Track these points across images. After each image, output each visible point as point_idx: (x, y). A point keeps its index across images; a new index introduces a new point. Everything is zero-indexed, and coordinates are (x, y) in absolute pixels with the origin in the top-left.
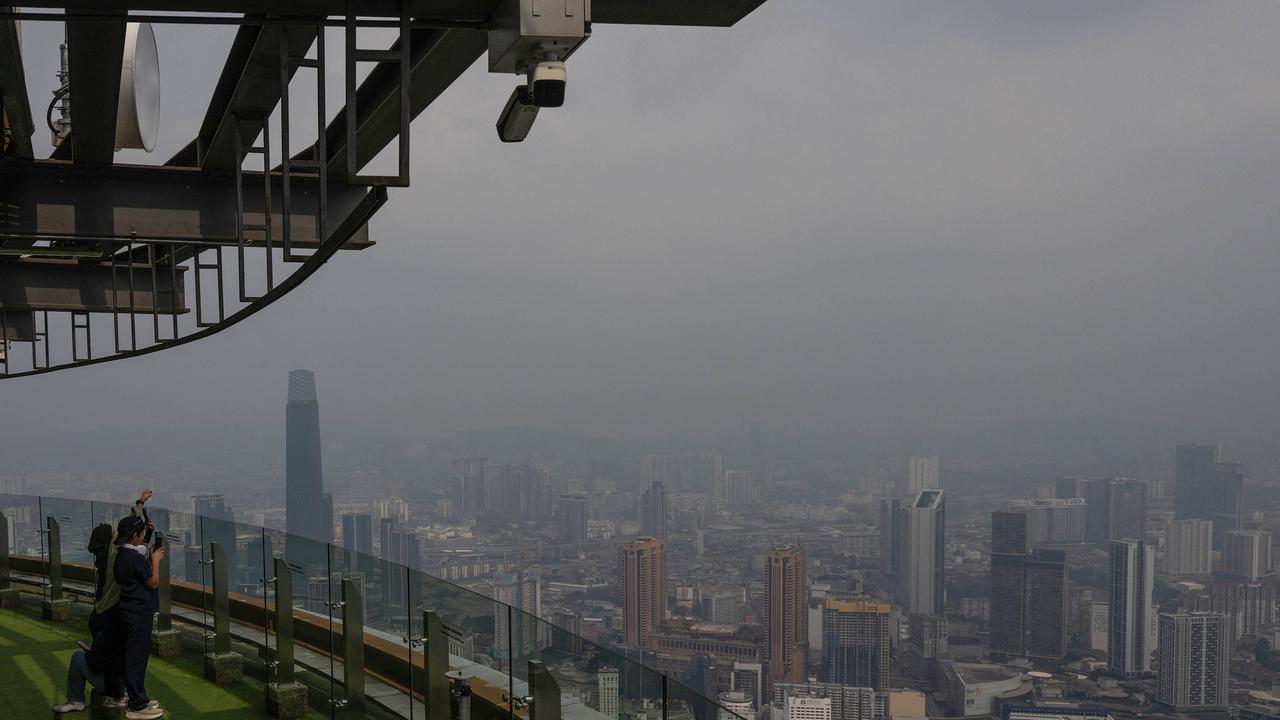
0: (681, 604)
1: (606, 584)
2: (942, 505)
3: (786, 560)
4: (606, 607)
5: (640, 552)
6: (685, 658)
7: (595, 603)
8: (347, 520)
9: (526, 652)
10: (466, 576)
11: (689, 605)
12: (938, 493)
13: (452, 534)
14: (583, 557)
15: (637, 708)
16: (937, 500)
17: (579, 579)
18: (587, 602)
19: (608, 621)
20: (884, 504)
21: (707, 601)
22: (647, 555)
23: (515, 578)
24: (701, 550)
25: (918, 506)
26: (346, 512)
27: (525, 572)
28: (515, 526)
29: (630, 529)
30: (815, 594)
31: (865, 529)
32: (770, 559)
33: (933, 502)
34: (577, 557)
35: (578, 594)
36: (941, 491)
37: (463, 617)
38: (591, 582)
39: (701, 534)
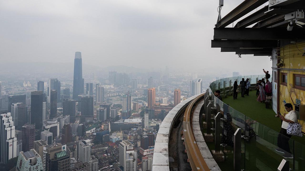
0: (156, 100)
1: (142, 97)
2: (202, 82)
3: (178, 92)
4: (142, 101)
5: (151, 90)
6: (159, 111)
7: (140, 101)
8: (87, 84)
9: (129, 111)
10: (113, 96)
11: (158, 100)
12: (201, 80)
13: (109, 87)
14: (137, 91)
15: (151, 121)
16: (201, 81)
17: (136, 96)
18: (138, 100)
19: (143, 104)
20: (191, 82)
21: (162, 100)
22: (152, 91)
23: (127, 96)
24: (159, 90)
25: (198, 82)
26: (87, 82)
27: (129, 95)
28: (122, 85)
29: (145, 86)
30: (181, 98)
31: (187, 86)
32: (175, 91)
33: (200, 81)
34: (135, 92)
35: (136, 99)
36: (202, 79)
37: (114, 104)
38: (139, 96)
39: (159, 87)
